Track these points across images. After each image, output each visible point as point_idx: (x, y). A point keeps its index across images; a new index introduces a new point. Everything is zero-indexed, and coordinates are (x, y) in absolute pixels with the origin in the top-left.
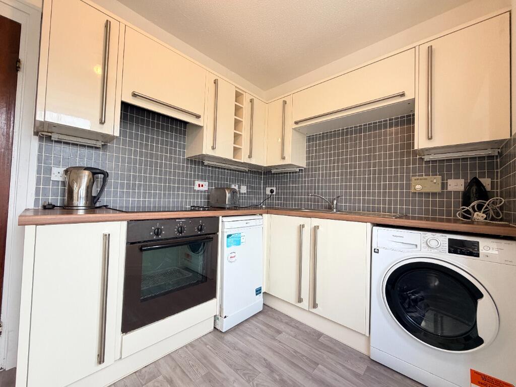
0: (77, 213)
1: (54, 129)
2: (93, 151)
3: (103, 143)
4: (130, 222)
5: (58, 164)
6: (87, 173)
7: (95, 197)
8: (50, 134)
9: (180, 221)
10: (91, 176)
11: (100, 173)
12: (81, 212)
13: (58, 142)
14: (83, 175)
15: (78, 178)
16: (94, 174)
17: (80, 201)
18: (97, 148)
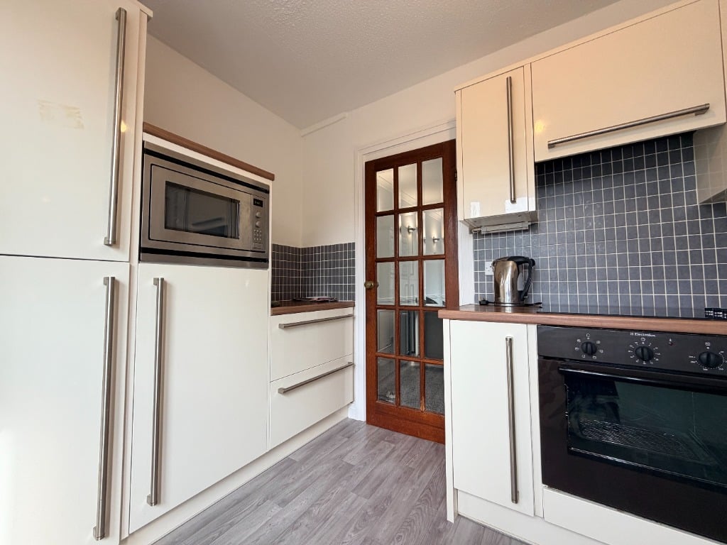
0: (505, 310)
1: (483, 224)
2: (521, 236)
3: (530, 223)
4: (541, 327)
5: (489, 258)
6: (511, 263)
7: (521, 292)
8: (479, 229)
9: (641, 337)
10: (515, 267)
11: (524, 262)
12: (509, 310)
13: (488, 235)
14: (507, 266)
15: (504, 270)
16: (518, 264)
17: (507, 298)
18: (525, 231)
